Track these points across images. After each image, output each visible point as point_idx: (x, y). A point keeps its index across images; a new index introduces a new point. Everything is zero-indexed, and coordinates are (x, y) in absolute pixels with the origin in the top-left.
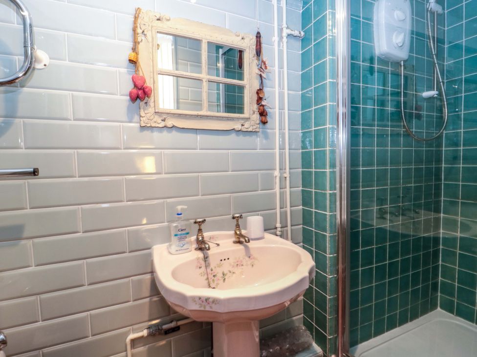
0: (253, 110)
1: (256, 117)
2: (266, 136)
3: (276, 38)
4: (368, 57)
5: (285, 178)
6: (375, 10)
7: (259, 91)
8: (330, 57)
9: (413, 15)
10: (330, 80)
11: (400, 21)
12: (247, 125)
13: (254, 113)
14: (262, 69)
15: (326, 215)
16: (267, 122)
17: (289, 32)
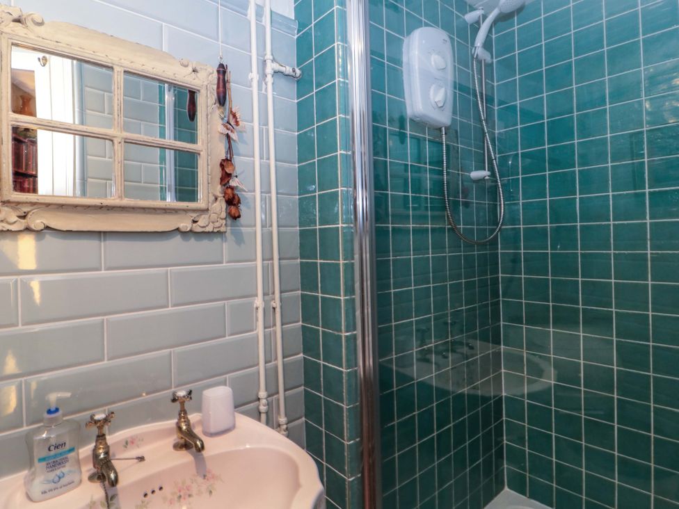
0: (214, 195)
1: (220, 207)
2: (239, 239)
3: (254, 75)
4: (396, 116)
5: (274, 308)
6: (404, 50)
7: (226, 163)
8: (341, 115)
9: (455, 62)
10: (342, 152)
11: (439, 70)
12: (203, 221)
13: (216, 199)
14: (229, 126)
15: (342, 372)
16: (239, 217)
17: (277, 67)
